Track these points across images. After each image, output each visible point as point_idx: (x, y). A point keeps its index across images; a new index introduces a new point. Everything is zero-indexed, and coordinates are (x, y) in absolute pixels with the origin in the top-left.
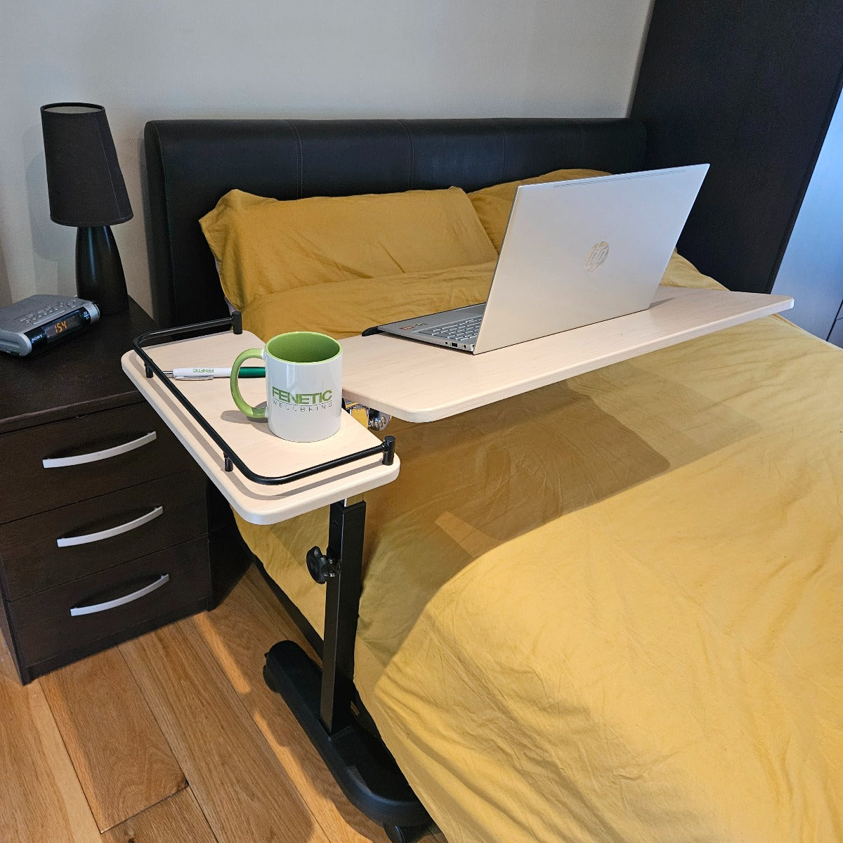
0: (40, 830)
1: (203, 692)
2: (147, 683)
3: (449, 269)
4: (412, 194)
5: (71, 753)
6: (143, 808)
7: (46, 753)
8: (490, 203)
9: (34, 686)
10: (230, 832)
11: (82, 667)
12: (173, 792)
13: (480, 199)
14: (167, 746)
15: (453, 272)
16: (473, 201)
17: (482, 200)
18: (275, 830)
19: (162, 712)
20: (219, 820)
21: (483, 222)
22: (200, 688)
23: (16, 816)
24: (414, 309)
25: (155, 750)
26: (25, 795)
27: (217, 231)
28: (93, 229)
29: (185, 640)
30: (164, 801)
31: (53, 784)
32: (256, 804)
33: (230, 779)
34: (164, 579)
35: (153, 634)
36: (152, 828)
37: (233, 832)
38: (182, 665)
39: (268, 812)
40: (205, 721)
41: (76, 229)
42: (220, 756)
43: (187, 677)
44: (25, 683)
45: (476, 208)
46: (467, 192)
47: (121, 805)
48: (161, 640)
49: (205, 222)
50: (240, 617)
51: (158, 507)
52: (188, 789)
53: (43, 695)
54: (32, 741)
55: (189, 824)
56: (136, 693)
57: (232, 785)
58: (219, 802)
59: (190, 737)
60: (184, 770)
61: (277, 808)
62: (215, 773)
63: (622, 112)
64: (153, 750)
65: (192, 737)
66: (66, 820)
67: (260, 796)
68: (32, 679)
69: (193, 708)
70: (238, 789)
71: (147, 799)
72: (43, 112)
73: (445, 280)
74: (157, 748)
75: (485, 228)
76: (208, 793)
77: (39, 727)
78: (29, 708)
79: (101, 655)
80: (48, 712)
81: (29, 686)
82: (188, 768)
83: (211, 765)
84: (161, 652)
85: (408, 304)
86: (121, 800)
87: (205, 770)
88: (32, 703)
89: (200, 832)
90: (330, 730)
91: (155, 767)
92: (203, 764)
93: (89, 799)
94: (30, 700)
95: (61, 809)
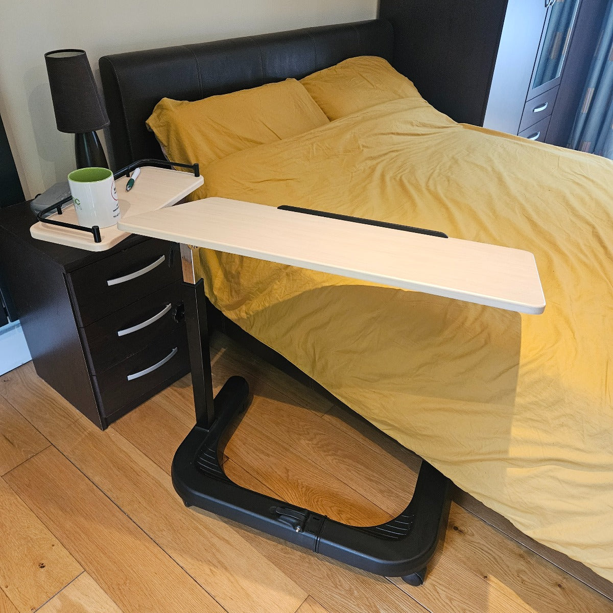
7: (136, 462)
8: (314, 85)
9: (110, 429)
11: (133, 415)
13: (307, 84)
16: (303, 84)
18: (288, 468)
21: (314, 98)
23: (135, 495)
26: (135, 484)
27: (162, 126)
28: (86, 134)
31: (149, 475)
32: (272, 459)
33: (252, 450)
34: (174, 351)
35: (170, 388)
39: (280, 461)
41: (74, 135)
44: (103, 430)
45: (307, 89)
46: (298, 80)
49: (151, 122)
51: (169, 304)
52: (230, 460)
53: (118, 433)
54: (124, 457)
55: (238, 476)
56: (175, 420)
57: (254, 452)
58: (250, 462)
62: (241, 450)
66: (167, 491)
67: (272, 454)
68: (107, 427)
70: (258, 454)
72: (46, 58)
73: (307, 140)
75: (316, 102)
77: (125, 449)
78: (113, 442)
79: (143, 406)
80: (125, 441)
81: (107, 430)
83: (238, 446)
84: (179, 397)
87: (235, 449)
88: (113, 439)
95: (160, 486)
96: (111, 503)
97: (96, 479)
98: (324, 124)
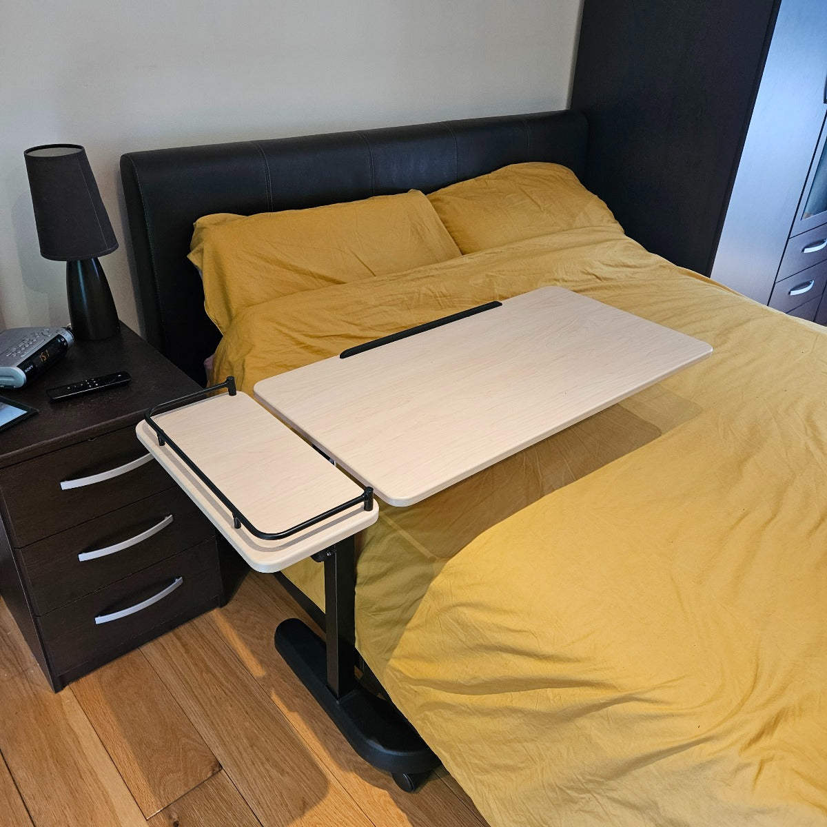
0: (91, 823)
1: (226, 684)
2: (170, 678)
3: (416, 269)
4: (375, 200)
5: (109, 750)
6: (183, 793)
7: (86, 754)
8: (448, 203)
9: (66, 693)
10: (266, 806)
11: (108, 672)
12: (209, 775)
13: (438, 200)
14: (198, 736)
15: (419, 272)
16: (432, 201)
17: (440, 200)
19: (190, 705)
20: (254, 796)
21: (444, 222)
22: (223, 681)
23: (66, 813)
24: (386, 309)
25: (187, 740)
26: (71, 793)
28: (82, 263)
29: (202, 636)
30: (201, 785)
31: (96, 780)
32: (286, 779)
33: (260, 759)
34: (178, 581)
35: (171, 634)
36: (194, 811)
37: (268, 806)
38: (203, 661)
39: (299, 785)
40: (229, 707)
41: (65, 263)
42: (248, 739)
43: (208, 670)
44: (57, 691)
45: (437, 209)
46: (426, 194)
47: (162, 792)
48: (179, 639)
50: (251, 610)
51: (168, 516)
52: (222, 771)
53: (76, 701)
54: (71, 743)
55: (227, 803)
56: (163, 690)
57: (262, 763)
58: (252, 780)
59: (218, 725)
60: (216, 755)
61: (306, 780)
62: (245, 755)
63: (563, 106)
64: (184, 740)
65: (220, 724)
66: (113, 812)
67: (288, 770)
68: (63, 687)
69: (217, 697)
70: (268, 767)
71: (186, 785)
72: (27, 157)
73: (413, 280)
74: (188, 737)
75: (446, 227)
76: (241, 773)
77: (76, 729)
78: (64, 713)
79: (125, 658)
80: (82, 715)
81: (62, 693)
82: (219, 753)
83: (241, 748)
84: (182, 650)
85: (381, 305)
86: (162, 788)
87: (236, 754)
88: (66, 709)
89: (238, 809)
90: (338, 693)
91: (190, 754)
92: (233, 748)
93: (132, 790)
94: (64, 706)
95: (107, 802)
96: (29, 819)
97: (20, 774)
98: (452, 257)
